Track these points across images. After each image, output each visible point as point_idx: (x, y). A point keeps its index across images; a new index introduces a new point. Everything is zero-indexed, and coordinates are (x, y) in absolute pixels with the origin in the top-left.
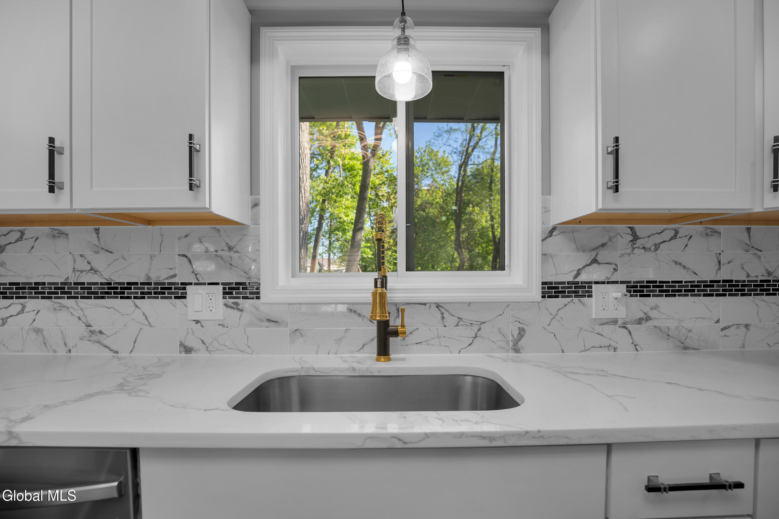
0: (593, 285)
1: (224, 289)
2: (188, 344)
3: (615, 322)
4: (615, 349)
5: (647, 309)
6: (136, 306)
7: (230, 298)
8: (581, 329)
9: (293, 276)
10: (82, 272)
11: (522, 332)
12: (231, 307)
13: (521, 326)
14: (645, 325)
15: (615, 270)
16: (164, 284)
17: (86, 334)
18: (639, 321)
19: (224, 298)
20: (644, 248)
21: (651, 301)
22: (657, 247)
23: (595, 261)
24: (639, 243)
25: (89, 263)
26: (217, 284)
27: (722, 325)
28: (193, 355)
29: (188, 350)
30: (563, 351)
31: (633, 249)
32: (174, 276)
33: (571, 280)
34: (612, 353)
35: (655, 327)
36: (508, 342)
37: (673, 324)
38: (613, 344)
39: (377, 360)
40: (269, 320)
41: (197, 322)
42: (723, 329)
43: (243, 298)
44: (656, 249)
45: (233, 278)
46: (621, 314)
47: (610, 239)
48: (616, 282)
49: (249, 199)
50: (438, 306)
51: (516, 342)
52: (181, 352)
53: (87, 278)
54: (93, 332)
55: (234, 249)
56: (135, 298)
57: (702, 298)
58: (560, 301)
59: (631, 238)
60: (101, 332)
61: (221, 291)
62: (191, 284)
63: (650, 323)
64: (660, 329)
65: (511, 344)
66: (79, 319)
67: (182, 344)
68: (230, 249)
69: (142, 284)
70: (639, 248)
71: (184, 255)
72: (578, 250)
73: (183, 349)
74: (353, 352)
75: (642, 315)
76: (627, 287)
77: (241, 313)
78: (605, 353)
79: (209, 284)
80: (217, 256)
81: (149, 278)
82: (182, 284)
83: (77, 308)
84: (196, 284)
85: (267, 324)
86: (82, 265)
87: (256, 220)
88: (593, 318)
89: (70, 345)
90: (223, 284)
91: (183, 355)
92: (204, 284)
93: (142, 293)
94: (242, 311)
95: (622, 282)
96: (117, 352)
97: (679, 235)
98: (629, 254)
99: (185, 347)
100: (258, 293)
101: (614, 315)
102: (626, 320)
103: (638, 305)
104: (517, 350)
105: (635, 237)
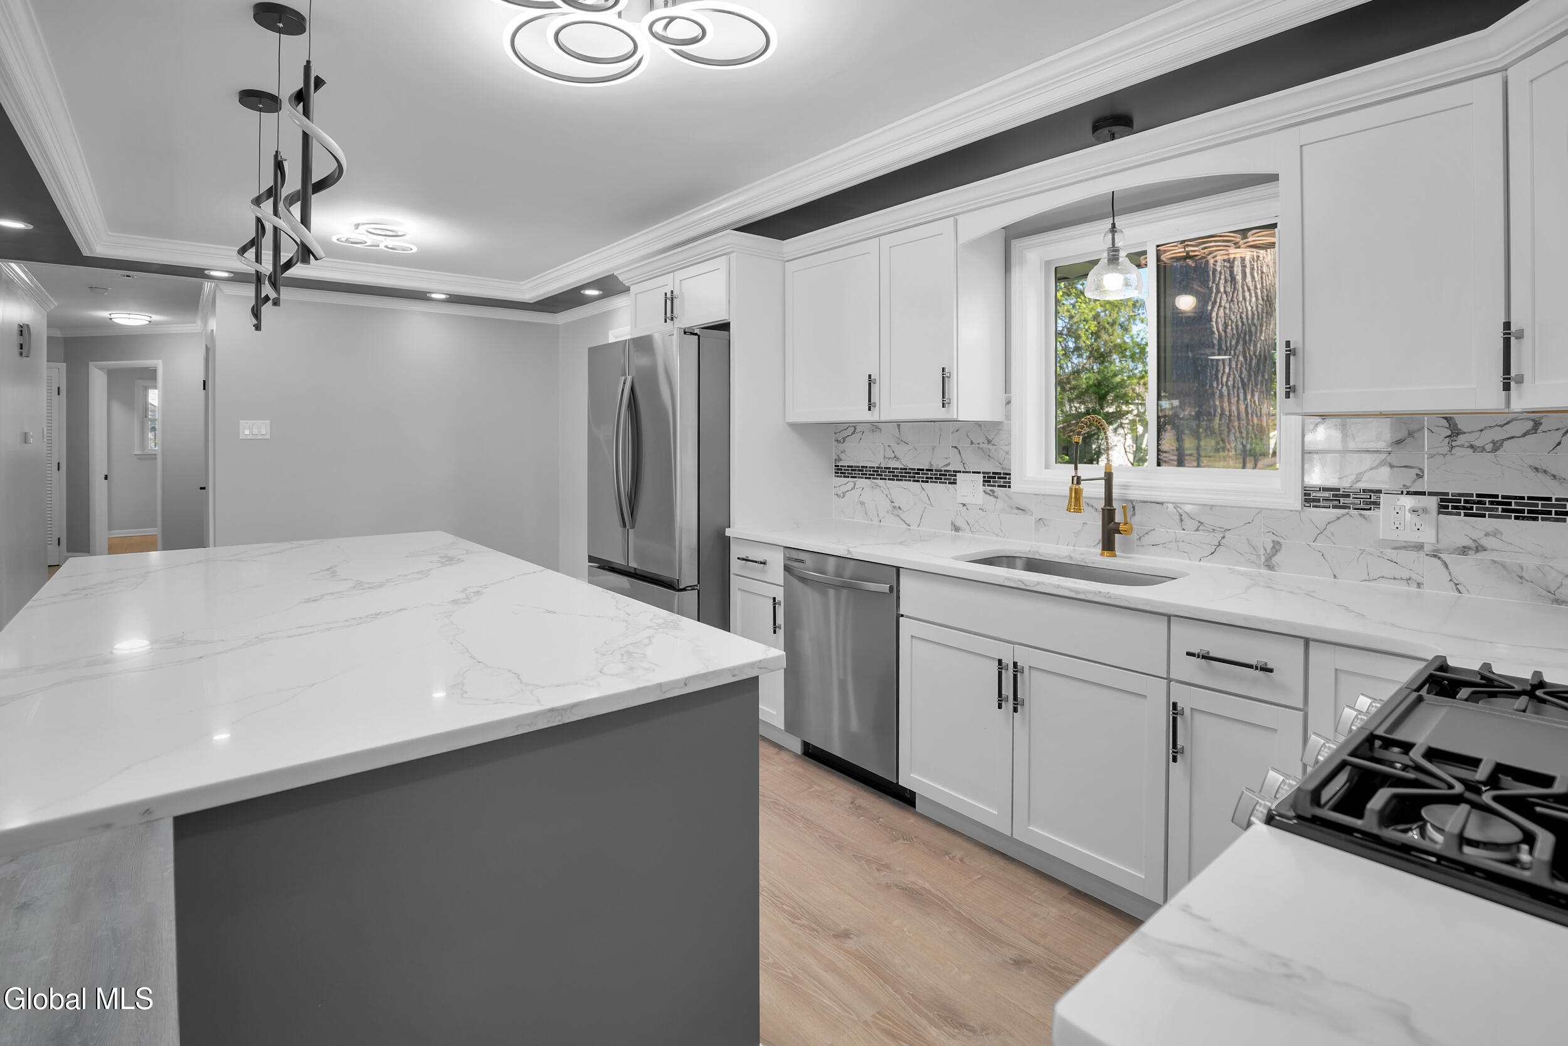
0: (1383, 495)
1: (984, 477)
2: (957, 524)
3: (1419, 547)
4: (1419, 585)
5: (1477, 535)
6: (923, 488)
7: (988, 486)
8: (1363, 551)
9: (1047, 467)
10: (889, 459)
11: (1277, 547)
12: (989, 494)
13: (1276, 539)
14: (1472, 558)
15: (1420, 476)
16: (941, 471)
17: (891, 508)
18: (1464, 551)
19: (984, 485)
20: (1472, 447)
21: (1487, 523)
22: (1497, 445)
23: (1385, 462)
24: (1462, 439)
25: (893, 452)
26: (979, 473)
28: (960, 533)
29: (957, 529)
30: (1335, 577)
31: (1452, 447)
32: (948, 464)
33: (1349, 487)
34: (1414, 589)
35: (1494, 562)
36: (1258, 556)
37: (1530, 562)
38: (1414, 576)
39: (1102, 555)
40: (1018, 508)
41: (964, 505)
43: (999, 486)
44: (1496, 449)
45: (991, 468)
46: (1427, 536)
47: (1410, 434)
48: (1423, 493)
49: (1002, 397)
50: (1176, 506)
51: (1269, 558)
52: (952, 530)
53: (893, 464)
54: (894, 507)
55: (992, 443)
56: (922, 481)
58: (1330, 512)
59: (1449, 433)
60: (900, 508)
61: (982, 479)
62: (960, 472)
63: (1484, 556)
64: (1504, 566)
65: (1263, 559)
66: (887, 496)
67: (952, 523)
68: (989, 442)
69: (927, 470)
70: (1462, 446)
71: (955, 447)
72: (1359, 448)
73: (953, 528)
75: (1467, 542)
76: (1442, 500)
77: (996, 499)
78: (1402, 587)
79: (973, 472)
80: (979, 448)
81: (931, 465)
82: (954, 471)
83: (885, 487)
84: (964, 472)
85: (1016, 511)
86: (890, 454)
87: (1008, 417)
88: (1381, 538)
89: (881, 515)
90: (983, 473)
91: (953, 532)
92: (970, 472)
93: (927, 478)
94: (997, 498)
95: (1431, 494)
96: (909, 525)
97: (1542, 428)
98: (1444, 455)
99: (955, 526)
100: (1010, 483)
101: (1414, 537)
102: (1439, 546)
103: (1460, 528)
104: (1270, 567)
105: (1455, 432)
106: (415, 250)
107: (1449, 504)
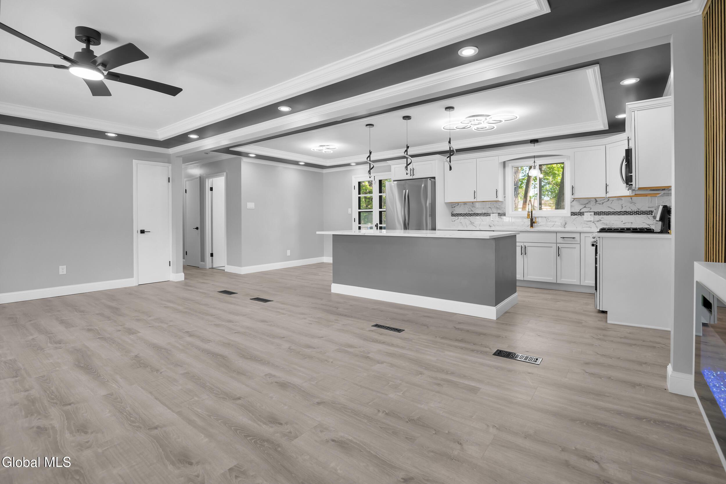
0: (585, 213)
3: (591, 221)
4: (591, 228)
5: (600, 218)
6: (480, 218)
8: (582, 223)
9: (513, 211)
11: (566, 223)
12: (500, 218)
13: (566, 222)
14: (599, 222)
15: (591, 209)
16: (486, 213)
17: (470, 223)
18: (598, 221)
19: (498, 216)
20: (599, 203)
21: (601, 216)
22: (603, 203)
23: (585, 207)
24: (597, 202)
26: (497, 213)
27: (623, 222)
30: (577, 228)
31: (596, 204)
33: (579, 211)
35: (603, 223)
37: (608, 222)
38: (590, 226)
39: (530, 228)
41: (492, 221)
42: (624, 224)
43: (502, 216)
44: (602, 204)
45: (500, 212)
46: (592, 219)
47: (589, 202)
48: (591, 212)
49: (503, 196)
50: (545, 217)
51: (564, 226)
53: (470, 212)
54: (471, 223)
55: (500, 206)
56: (480, 216)
57: (617, 216)
58: (576, 216)
59: (595, 201)
60: (473, 223)
62: (491, 213)
63: (601, 222)
64: (604, 223)
66: (469, 220)
67: (489, 225)
69: (481, 213)
71: (490, 207)
72: (580, 205)
74: (525, 227)
75: (598, 220)
78: (589, 229)
80: (497, 207)
81: (483, 212)
82: (489, 213)
83: (468, 218)
86: (470, 210)
87: (505, 200)
88: (585, 220)
92: (494, 213)
94: (502, 219)
95: (593, 212)
96: (476, 227)
97: (609, 200)
98: (595, 205)
99: (490, 226)
100: (505, 215)
101: (590, 220)
102: (594, 221)
103: (597, 217)
104: (565, 228)
105: (596, 201)
106: (332, 152)
107: (596, 213)
